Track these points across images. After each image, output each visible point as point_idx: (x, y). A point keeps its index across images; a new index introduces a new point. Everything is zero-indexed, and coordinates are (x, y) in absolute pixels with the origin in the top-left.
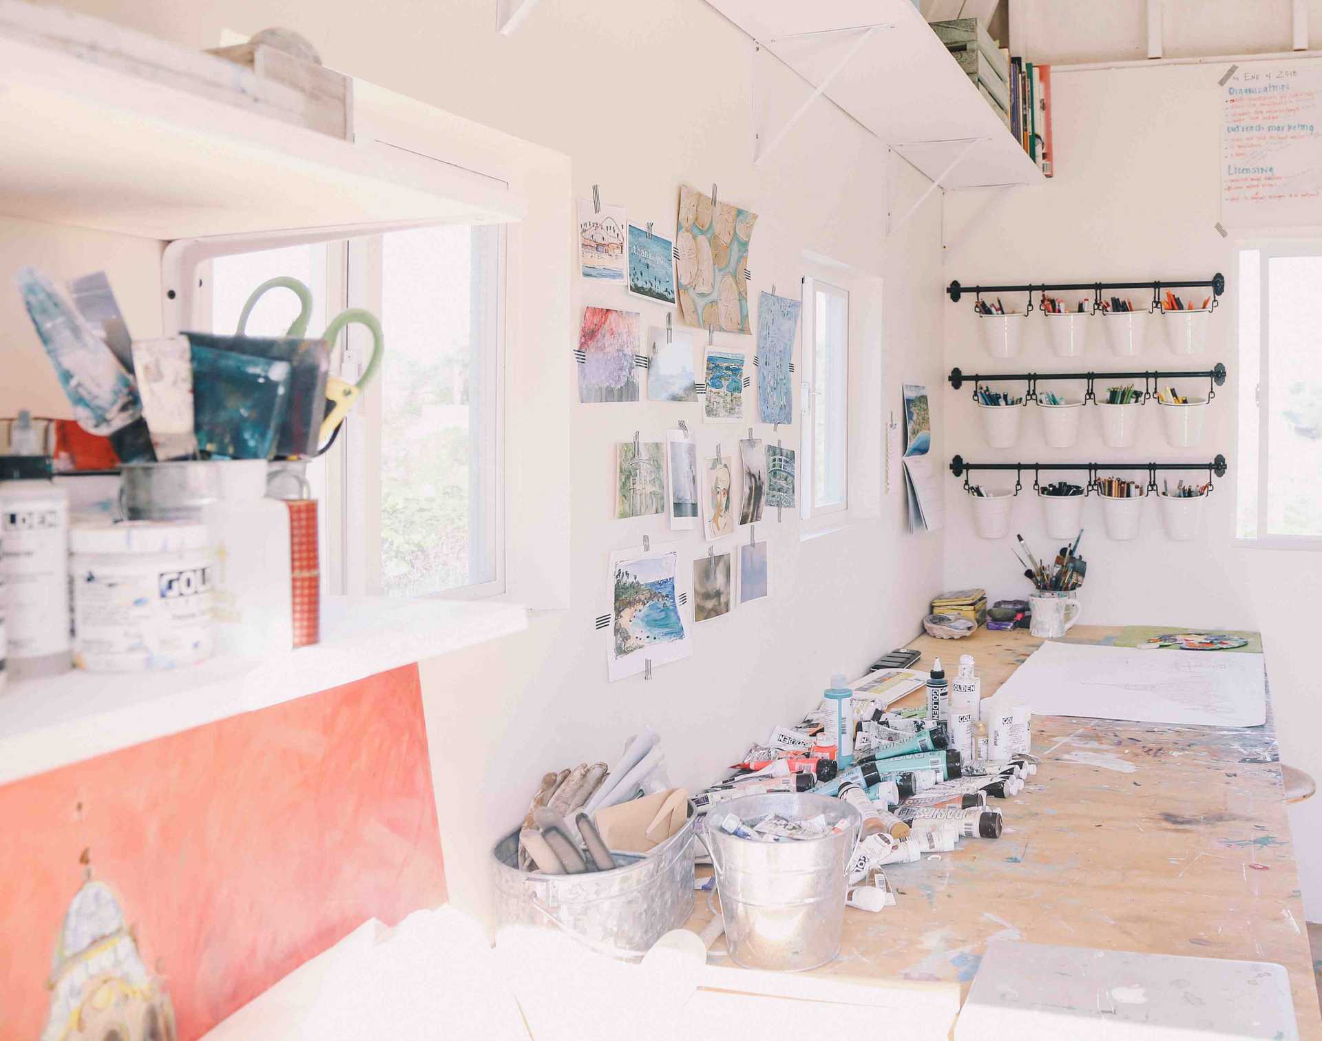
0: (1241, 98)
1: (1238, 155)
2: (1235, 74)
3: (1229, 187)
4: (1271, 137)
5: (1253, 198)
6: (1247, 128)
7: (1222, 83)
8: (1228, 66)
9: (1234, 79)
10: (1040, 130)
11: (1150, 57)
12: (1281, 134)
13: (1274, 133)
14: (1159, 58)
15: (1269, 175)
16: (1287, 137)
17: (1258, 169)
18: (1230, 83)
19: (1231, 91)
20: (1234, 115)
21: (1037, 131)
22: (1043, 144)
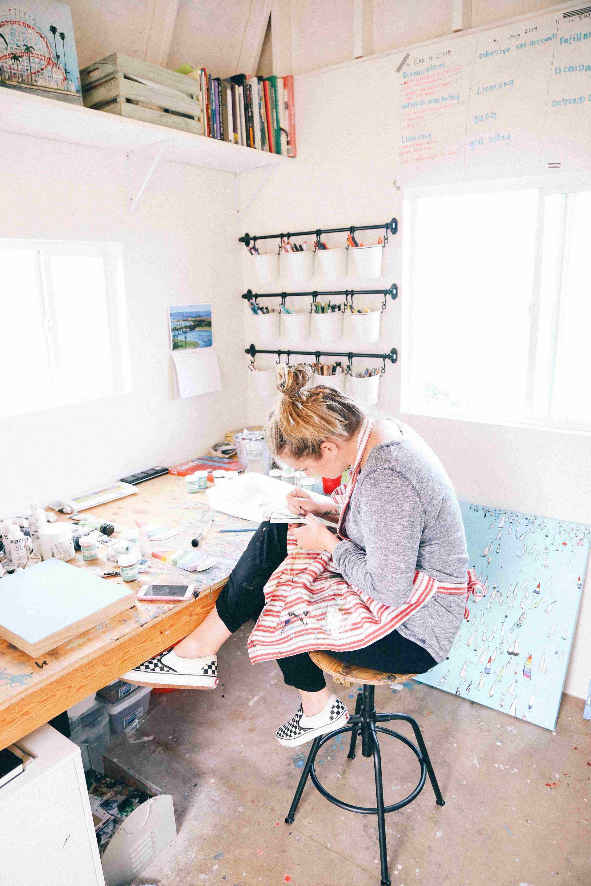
0: (411, 80)
1: (408, 126)
2: (408, 61)
3: (402, 153)
4: (430, 109)
5: (417, 159)
6: (415, 104)
7: (398, 70)
8: (403, 55)
9: (407, 65)
10: (284, 124)
11: (356, 56)
12: (438, 105)
13: (433, 105)
14: (362, 57)
15: (428, 140)
16: (441, 107)
17: (421, 136)
18: (405, 68)
19: (405, 75)
20: (407, 95)
21: (282, 126)
22: (287, 135)
